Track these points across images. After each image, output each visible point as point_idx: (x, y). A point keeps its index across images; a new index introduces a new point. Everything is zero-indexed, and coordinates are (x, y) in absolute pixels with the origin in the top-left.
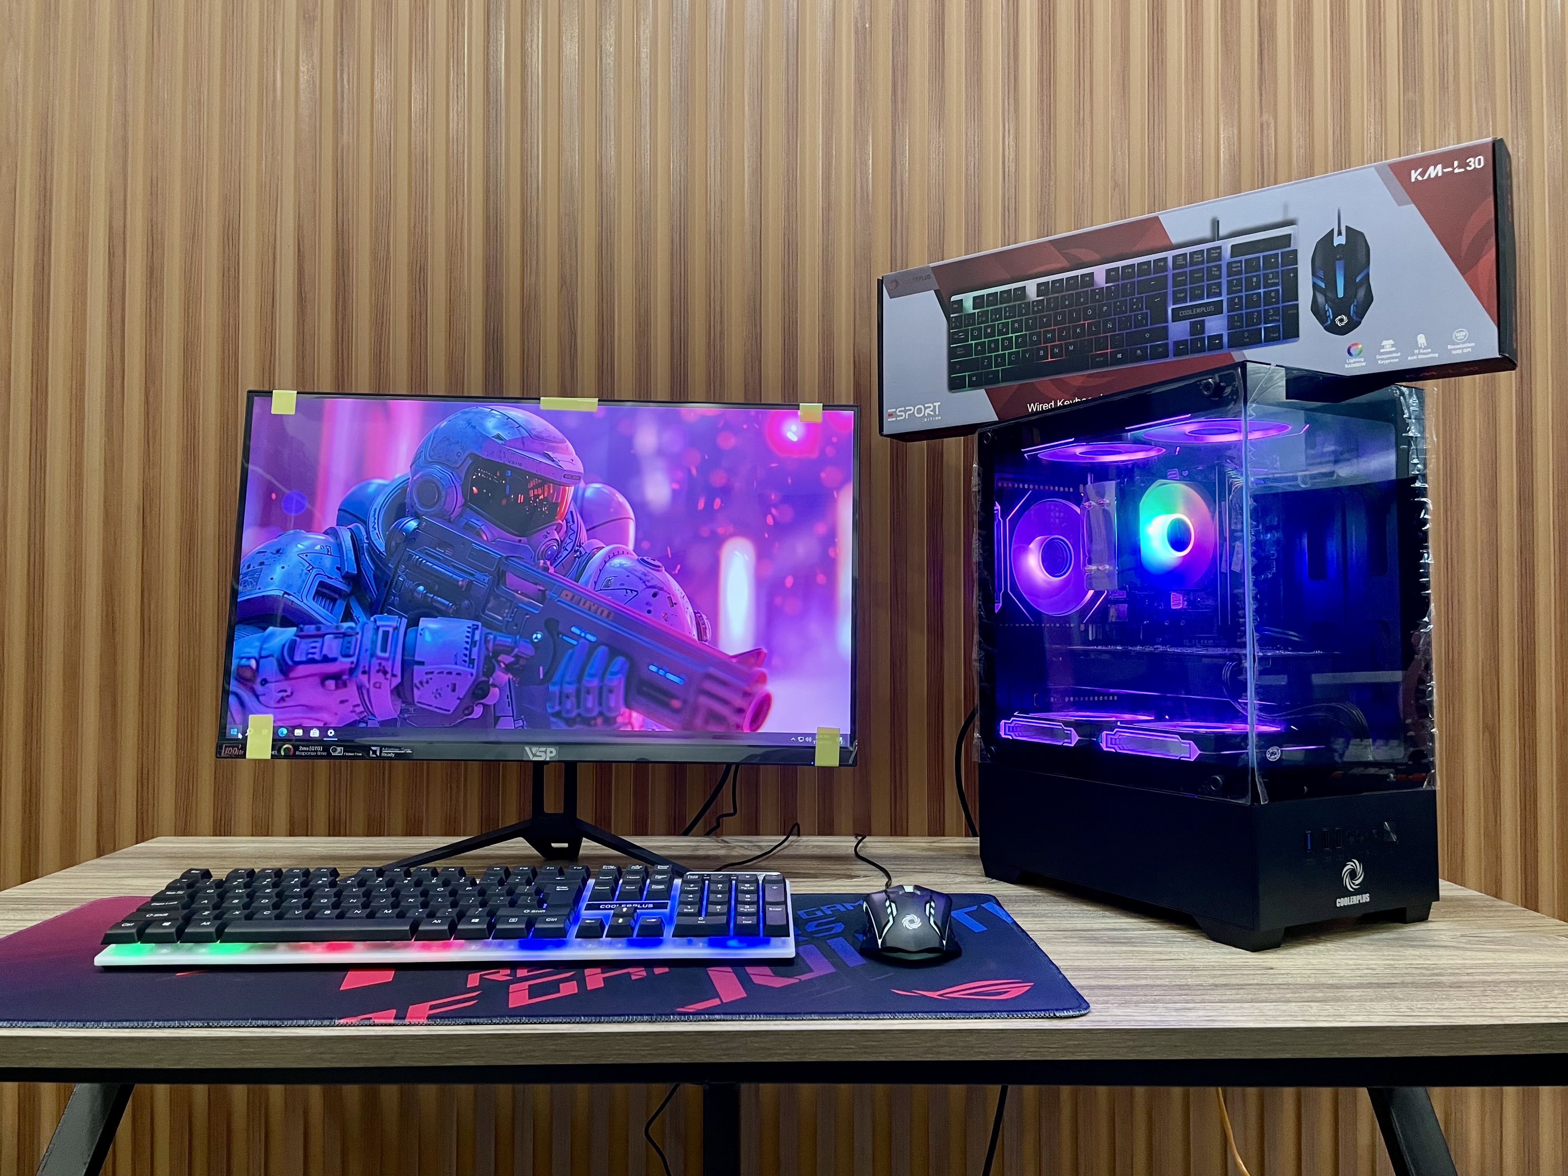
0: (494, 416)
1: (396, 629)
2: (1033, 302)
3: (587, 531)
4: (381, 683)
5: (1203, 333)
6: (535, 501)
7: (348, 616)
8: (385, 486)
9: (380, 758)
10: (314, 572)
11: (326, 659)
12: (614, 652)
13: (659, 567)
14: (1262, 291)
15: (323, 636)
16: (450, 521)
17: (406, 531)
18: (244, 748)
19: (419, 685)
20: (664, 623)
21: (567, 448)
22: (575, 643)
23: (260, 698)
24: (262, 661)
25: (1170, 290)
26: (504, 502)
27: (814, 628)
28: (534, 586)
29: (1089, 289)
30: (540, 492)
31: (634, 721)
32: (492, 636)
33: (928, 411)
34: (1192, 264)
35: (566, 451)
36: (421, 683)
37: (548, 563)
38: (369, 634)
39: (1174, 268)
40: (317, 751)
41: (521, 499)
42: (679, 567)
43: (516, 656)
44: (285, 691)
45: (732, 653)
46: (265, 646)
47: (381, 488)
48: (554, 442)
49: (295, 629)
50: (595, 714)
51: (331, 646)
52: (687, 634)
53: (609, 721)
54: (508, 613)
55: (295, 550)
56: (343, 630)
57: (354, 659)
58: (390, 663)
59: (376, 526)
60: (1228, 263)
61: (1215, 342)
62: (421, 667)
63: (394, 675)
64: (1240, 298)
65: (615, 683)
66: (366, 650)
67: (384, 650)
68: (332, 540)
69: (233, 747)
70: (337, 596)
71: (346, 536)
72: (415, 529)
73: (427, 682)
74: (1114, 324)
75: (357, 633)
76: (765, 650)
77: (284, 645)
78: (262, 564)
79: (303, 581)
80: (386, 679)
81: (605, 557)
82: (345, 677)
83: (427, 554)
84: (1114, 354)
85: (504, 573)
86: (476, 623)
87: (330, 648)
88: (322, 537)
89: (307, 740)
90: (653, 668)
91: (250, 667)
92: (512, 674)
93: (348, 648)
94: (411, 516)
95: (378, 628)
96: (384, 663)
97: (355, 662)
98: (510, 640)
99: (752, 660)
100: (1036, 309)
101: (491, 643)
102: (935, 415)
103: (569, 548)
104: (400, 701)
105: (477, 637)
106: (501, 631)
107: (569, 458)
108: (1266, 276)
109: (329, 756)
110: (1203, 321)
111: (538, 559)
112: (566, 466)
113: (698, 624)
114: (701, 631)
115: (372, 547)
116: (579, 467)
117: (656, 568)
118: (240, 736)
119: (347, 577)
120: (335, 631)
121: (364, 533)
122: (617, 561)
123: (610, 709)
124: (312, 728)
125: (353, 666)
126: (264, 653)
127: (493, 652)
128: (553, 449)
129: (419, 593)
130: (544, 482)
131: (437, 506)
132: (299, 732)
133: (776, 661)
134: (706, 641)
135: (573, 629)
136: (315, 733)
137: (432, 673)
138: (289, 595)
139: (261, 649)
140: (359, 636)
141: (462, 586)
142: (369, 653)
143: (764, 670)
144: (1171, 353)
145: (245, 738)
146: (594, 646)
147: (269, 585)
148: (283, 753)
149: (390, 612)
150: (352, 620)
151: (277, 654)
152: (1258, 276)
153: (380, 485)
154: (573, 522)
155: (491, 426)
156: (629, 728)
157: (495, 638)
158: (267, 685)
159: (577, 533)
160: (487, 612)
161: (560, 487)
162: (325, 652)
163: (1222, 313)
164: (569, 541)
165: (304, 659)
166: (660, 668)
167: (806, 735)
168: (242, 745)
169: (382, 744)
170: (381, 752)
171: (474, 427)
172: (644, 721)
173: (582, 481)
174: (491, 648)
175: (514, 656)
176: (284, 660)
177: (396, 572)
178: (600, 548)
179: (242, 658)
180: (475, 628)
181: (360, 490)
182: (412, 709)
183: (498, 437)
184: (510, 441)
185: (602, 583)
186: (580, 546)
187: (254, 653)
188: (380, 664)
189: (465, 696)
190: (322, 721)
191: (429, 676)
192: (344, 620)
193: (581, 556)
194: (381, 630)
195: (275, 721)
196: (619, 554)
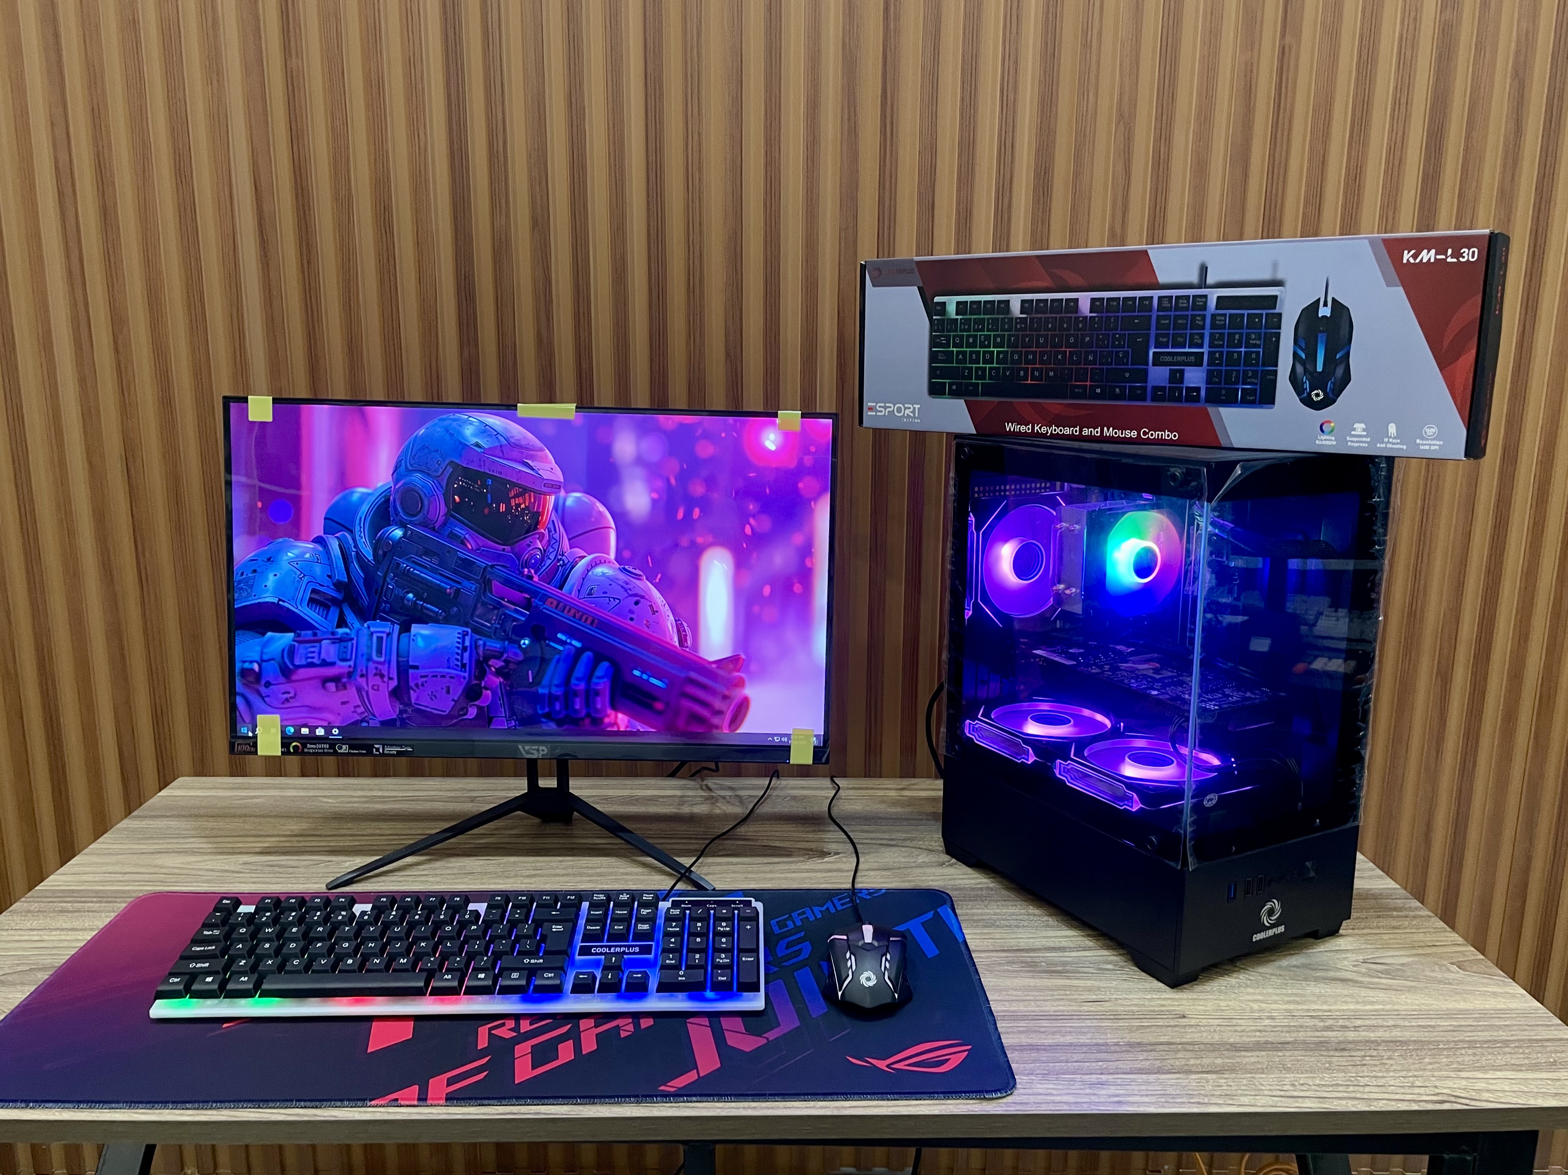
0: (471, 424)
1: (388, 634)
2: (1017, 318)
3: (569, 540)
4: (378, 686)
5: (1182, 382)
6: (516, 510)
7: (342, 623)
8: (369, 494)
9: (383, 754)
10: (306, 579)
11: (325, 664)
12: (598, 658)
13: (640, 575)
14: (1243, 350)
15: (320, 641)
16: (434, 529)
17: (393, 539)
18: (255, 745)
19: (414, 688)
20: (646, 629)
21: (546, 457)
22: (561, 648)
23: (266, 699)
24: (264, 664)
25: (1153, 332)
26: (486, 511)
27: (791, 635)
28: (520, 594)
29: (1073, 315)
30: (521, 501)
31: (619, 721)
32: (481, 642)
33: (907, 411)
34: (1177, 308)
35: (545, 459)
36: (417, 685)
37: (533, 571)
38: (364, 639)
39: (1158, 310)
40: (324, 749)
41: (503, 508)
42: (659, 576)
43: (506, 661)
44: (289, 693)
45: (711, 659)
46: (265, 650)
47: (364, 498)
48: (533, 450)
49: (292, 635)
50: (583, 714)
51: (328, 650)
52: (669, 641)
53: (596, 722)
54: (495, 620)
55: (286, 558)
56: (339, 636)
57: (351, 663)
58: (387, 666)
59: (362, 535)
60: (1212, 315)
61: (1192, 394)
62: (416, 671)
63: (390, 679)
64: (1221, 353)
65: (600, 687)
66: (362, 655)
67: (379, 654)
68: (320, 548)
69: (245, 745)
70: (330, 604)
71: (334, 544)
72: (401, 538)
73: (423, 685)
74: (1095, 358)
75: (353, 639)
76: (743, 656)
77: (283, 650)
78: (255, 571)
79: (297, 589)
80: (384, 682)
81: (588, 565)
82: (344, 680)
83: (414, 562)
84: (1093, 388)
85: (490, 581)
86: (466, 629)
87: (328, 653)
88: (310, 546)
89: (313, 738)
90: (637, 673)
91: (253, 670)
92: (503, 678)
93: (345, 652)
94: (396, 524)
95: (372, 633)
96: (380, 667)
97: (353, 665)
98: (499, 646)
99: (731, 666)
100: (1018, 326)
101: (481, 649)
102: (914, 417)
103: (552, 557)
104: (398, 702)
105: (467, 643)
106: (490, 637)
107: (547, 466)
108: (1248, 335)
109: (335, 753)
110: (1183, 371)
111: (523, 568)
112: (546, 475)
113: (678, 631)
114: (682, 638)
115: (360, 557)
116: (558, 476)
117: (638, 577)
118: (250, 734)
119: (338, 585)
120: (331, 637)
121: (351, 542)
122: (599, 570)
123: (597, 711)
124: (317, 727)
125: (351, 670)
126: (265, 657)
127: (484, 657)
128: (532, 458)
129: (408, 600)
130: (525, 490)
131: (421, 514)
132: (305, 731)
133: (753, 667)
134: (687, 647)
135: (560, 636)
136: (320, 732)
137: (427, 676)
138: (284, 601)
139: (262, 653)
140: (354, 642)
141: (450, 594)
142: (365, 657)
143: (742, 675)
144: (1149, 398)
145: (255, 737)
146: (579, 652)
147: (263, 592)
148: (292, 750)
149: (383, 619)
150: (347, 626)
151: (279, 658)
152: (1241, 335)
153: (363, 494)
154: (555, 531)
155: (469, 433)
156: (615, 729)
157: (485, 644)
158: (272, 687)
159: (559, 541)
160: (476, 619)
161: (540, 496)
162: (323, 656)
163: (1201, 365)
164: (552, 550)
165: (304, 662)
166: (642, 673)
167: (782, 735)
168: (253, 742)
169: (384, 742)
170: (383, 750)
171: (452, 435)
172: (629, 721)
173: (562, 491)
174: (481, 653)
175: (504, 661)
176: (285, 663)
177: (385, 580)
178: (583, 557)
179: (244, 662)
180: (465, 634)
181: (344, 498)
182: (410, 710)
183: (477, 445)
184: (490, 449)
185: (585, 591)
186: (563, 555)
187: (257, 657)
188: (376, 668)
189: (459, 698)
190: (325, 720)
191: (424, 679)
192: (339, 626)
193: (564, 565)
194: (375, 636)
195: (282, 720)
196: (601, 563)
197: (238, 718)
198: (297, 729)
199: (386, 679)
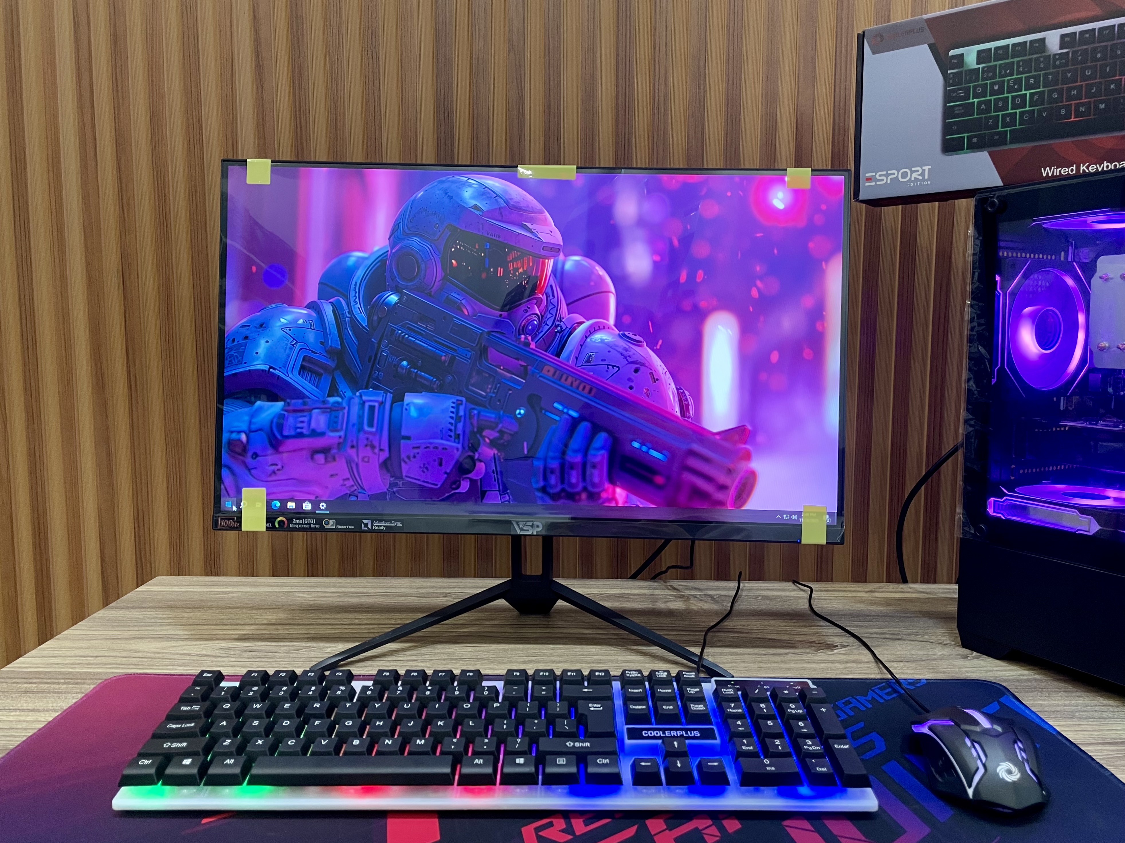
0: (470, 185)
1: (382, 403)
2: (1055, 55)
3: (568, 305)
4: (369, 458)
6: (514, 275)
7: (333, 391)
8: (364, 259)
9: (372, 531)
10: (298, 347)
11: (314, 433)
12: (596, 429)
13: (640, 342)
15: (310, 410)
16: (430, 295)
17: (388, 304)
18: (239, 520)
19: (406, 460)
20: (647, 399)
21: (546, 219)
22: (557, 418)
23: (252, 471)
24: (252, 434)
26: (484, 276)
27: (800, 404)
28: (516, 361)
30: (519, 265)
31: (618, 496)
32: (476, 412)
33: (914, 175)
35: (545, 221)
36: (408, 457)
37: (530, 338)
38: (355, 410)
40: (310, 524)
42: (660, 342)
43: (501, 432)
44: (276, 465)
45: (715, 430)
46: (254, 420)
47: (360, 262)
48: (532, 212)
49: (281, 404)
50: (579, 488)
51: (319, 420)
52: (670, 410)
53: (593, 497)
54: (491, 389)
55: (279, 324)
56: (330, 405)
57: (342, 433)
58: (378, 437)
59: (357, 300)
62: (408, 442)
63: (381, 450)
65: (597, 460)
66: (354, 425)
67: (371, 425)
68: (314, 314)
69: (229, 519)
70: (322, 371)
71: (328, 310)
72: (396, 303)
73: (414, 457)
75: (344, 408)
76: (749, 427)
77: (272, 420)
78: (246, 338)
79: (288, 356)
80: (374, 453)
81: (586, 332)
82: (334, 451)
83: (409, 328)
85: (486, 348)
86: (460, 398)
87: (318, 423)
88: (304, 312)
89: (299, 513)
90: (636, 445)
91: (240, 440)
92: (498, 449)
93: (335, 422)
94: (392, 290)
95: (364, 402)
96: (371, 437)
97: (343, 437)
98: (493, 416)
99: (737, 437)
100: (1058, 63)
101: (475, 418)
102: (924, 179)
103: (550, 323)
104: (389, 475)
105: (461, 413)
106: (485, 406)
107: (547, 229)
111: (520, 335)
112: (545, 238)
113: (680, 401)
114: (684, 408)
115: (354, 322)
117: (638, 344)
118: (235, 509)
119: (331, 352)
120: (322, 406)
121: (345, 307)
122: (598, 336)
123: (594, 485)
124: (304, 501)
125: (341, 440)
126: (254, 427)
127: (478, 429)
128: (532, 220)
129: (403, 367)
130: (524, 254)
131: (417, 278)
132: (291, 505)
133: (760, 438)
134: (689, 417)
135: (556, 405)
136: (307, 506)
137: (418, 447)
138: (275, 369)
139: (250, 423)
141: (445, 361)
142: (356, 428)
143: (747, 446)
145: (240, 511)
146: (576, 422)
147: (254, 360)
148: (277, 526)
149: (376, 387)
150: (338, 396)
151: (267, 428)
153: (360, 258)
154: (553, 296)
155: (468, 195)
156: (613, 504)
157: (479, 413)
158: (258, 458)
159: (557, 307)
160: (470, 387)
161: (539, 260)
162: (313, 425)
164: (549, 316)
165: (292, 433)
166: (643, 444)
167: (791, 513)
168: (238, 518)
169: (373, 517)
170: (372, 526)
171: (451, 198)
172: (627, 497)
173: (561, 254)
174: (475, 422)
175: (498, 432)
176: (274, 435)
177: (379, 346)
178: (581, 323)
179: (232, 432)
180: (459, 404)
181: (339, 263)
182: (400, 483)
183: (476, 207)
184: (487, 211)
185: (583, 358)
186: (561, 321)
187: (244, 426)
188: (367, 439)
189: (452, 470)
190: (313, 494)
191: (416, 451)
192: (329, 396)
193: (562, 331)
194: (367, 405)
195: (268, 494)
196: (600, 329)
197: (223, 492)
198: (284, 503)
199: (377, 450)
